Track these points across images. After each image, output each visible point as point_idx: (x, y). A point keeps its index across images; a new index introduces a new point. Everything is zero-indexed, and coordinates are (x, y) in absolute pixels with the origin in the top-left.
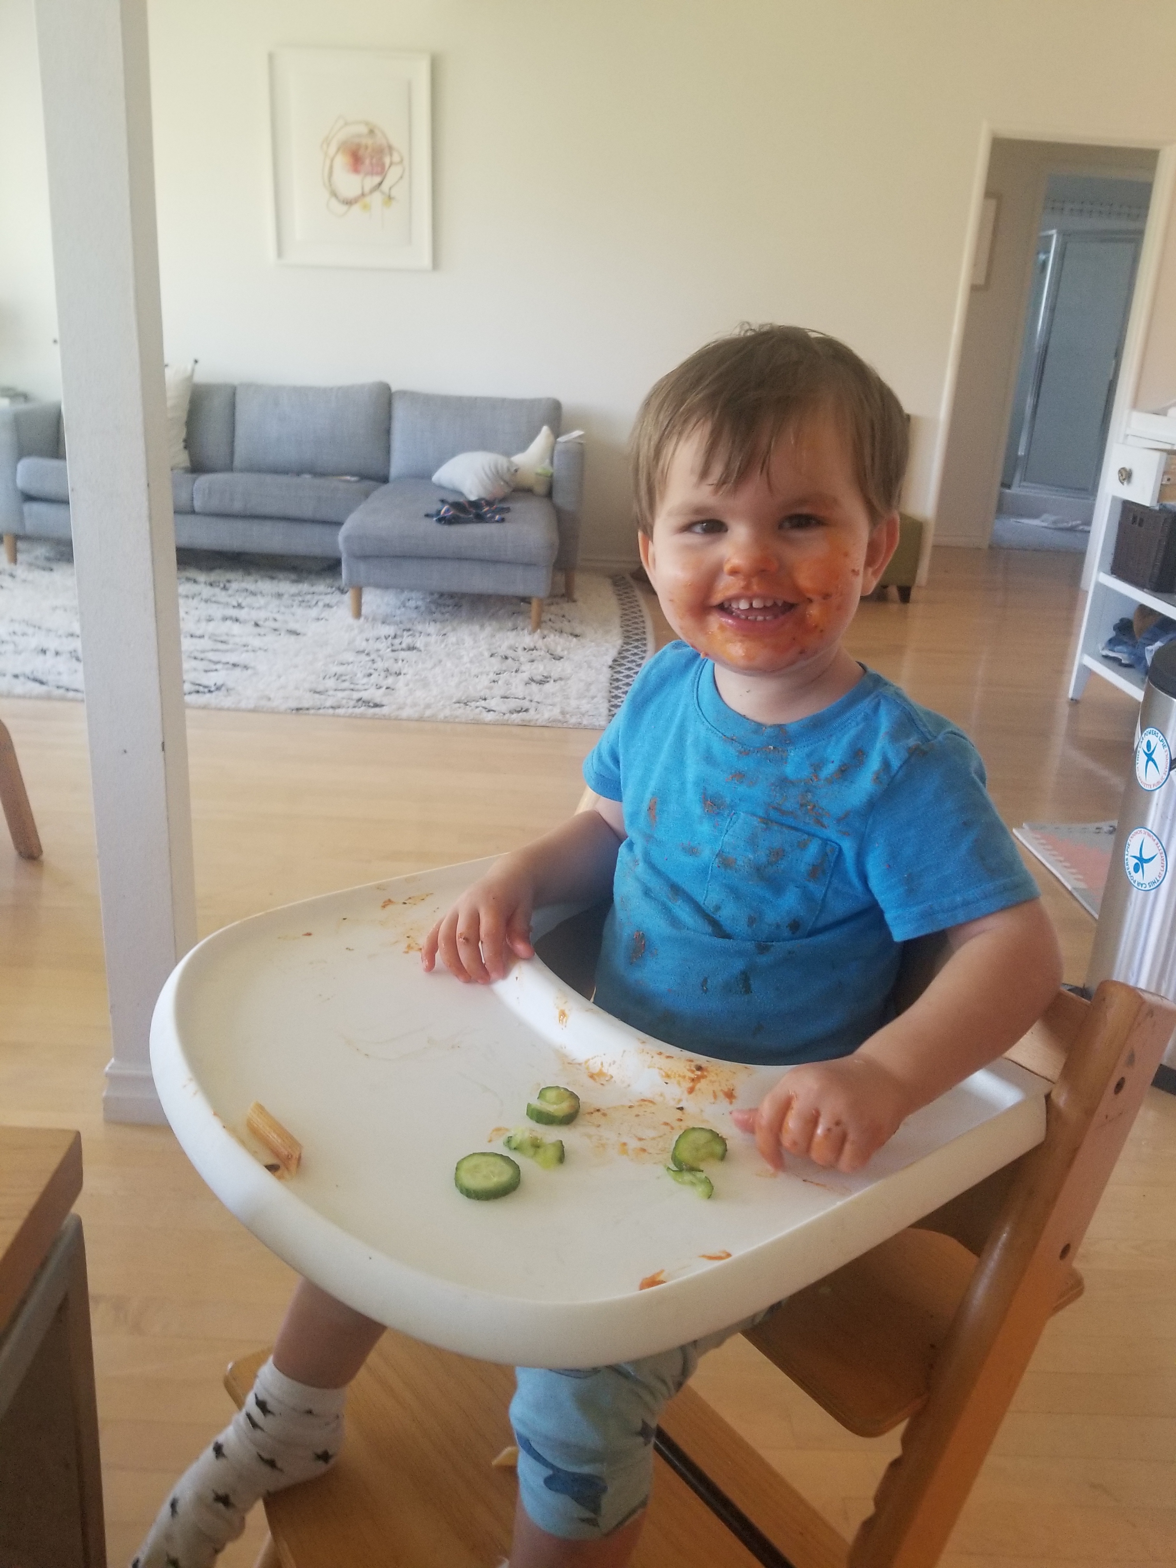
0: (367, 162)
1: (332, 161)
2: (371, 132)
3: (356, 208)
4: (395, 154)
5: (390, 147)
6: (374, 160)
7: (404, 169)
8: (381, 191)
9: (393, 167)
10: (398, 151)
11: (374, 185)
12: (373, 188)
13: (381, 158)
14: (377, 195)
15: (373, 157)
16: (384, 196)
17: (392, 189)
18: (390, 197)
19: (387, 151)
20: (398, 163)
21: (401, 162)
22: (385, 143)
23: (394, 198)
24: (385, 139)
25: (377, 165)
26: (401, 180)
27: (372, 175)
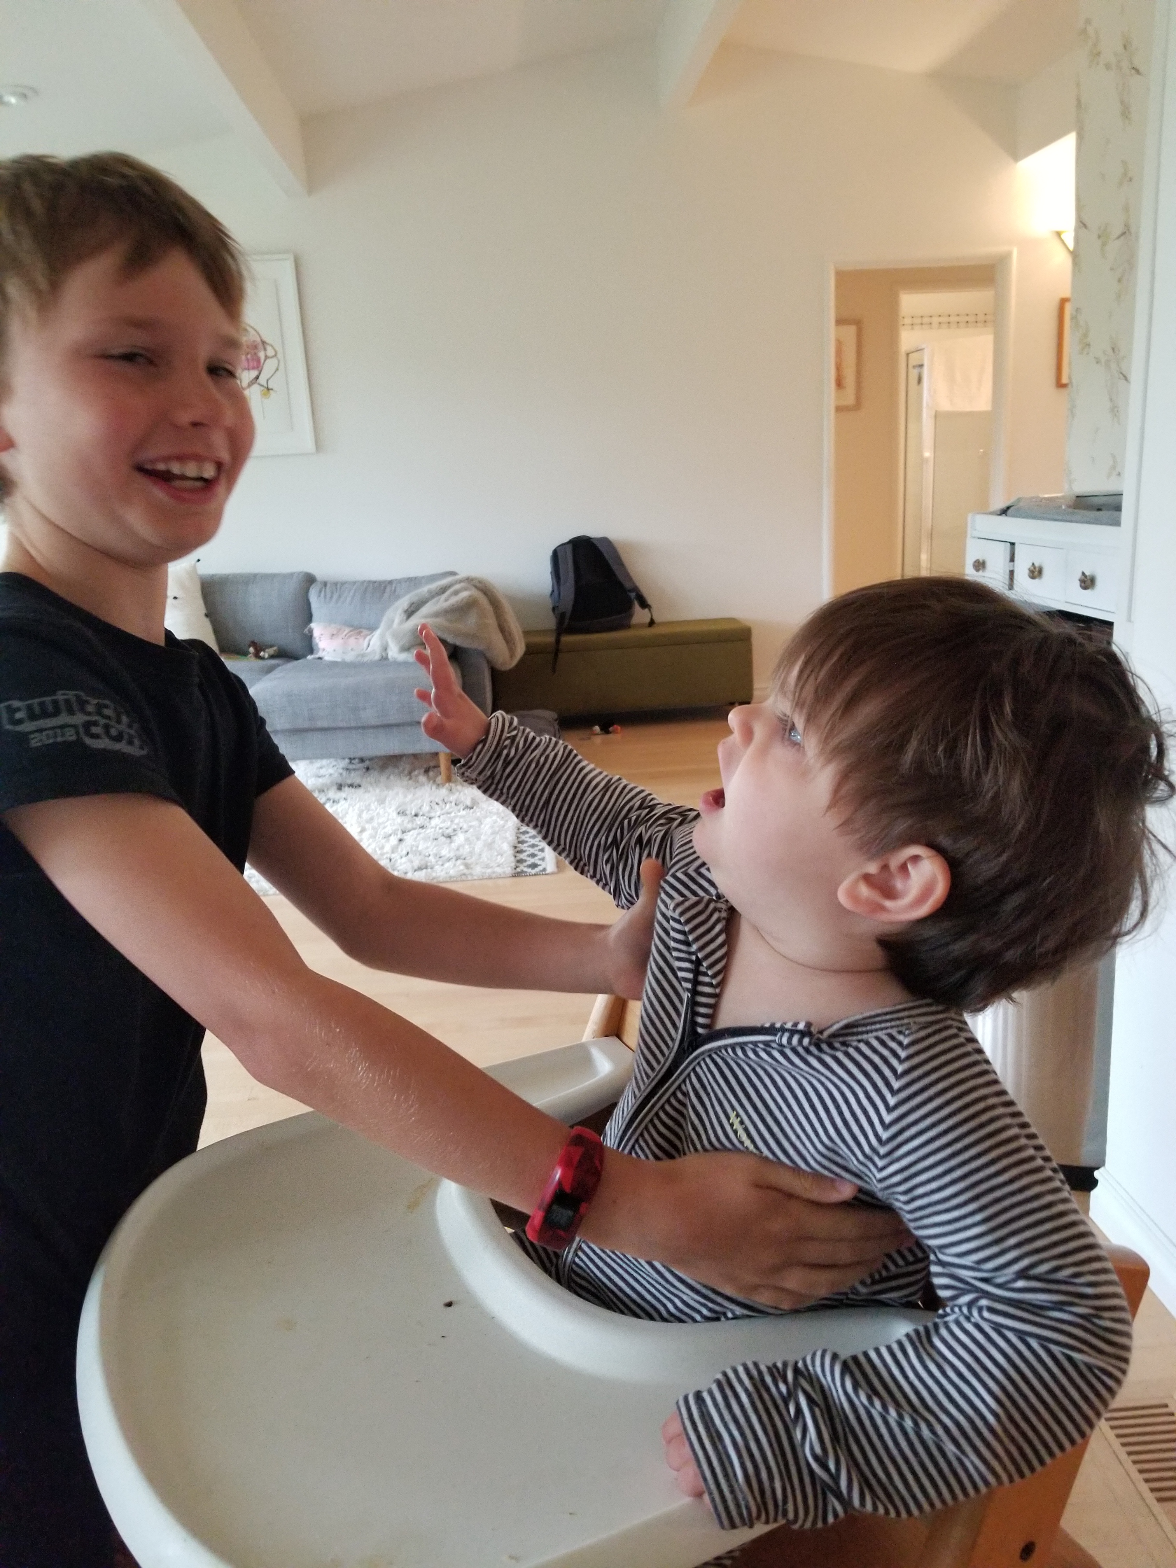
4: (269, 348)
5: (263, 342)
6: (249, 356)
7: (279, 361)
8: (259, 384)
9: (268, 361)
10: (272, 346)
11: (251, 379)
12: (251, 382)
13: (255, 354)
14: (255, 388)
15: (248, 354)
16: (262, 388)
17: (269, 381)
18: (268, 389)
19: (261, 346)
20: (272, 357)
21: (275, 355)
22: (258, 340)
23: (272, 389)
24: (258, 336)
25: (253, 360)
26: (277, 372)
27: (248, 369)
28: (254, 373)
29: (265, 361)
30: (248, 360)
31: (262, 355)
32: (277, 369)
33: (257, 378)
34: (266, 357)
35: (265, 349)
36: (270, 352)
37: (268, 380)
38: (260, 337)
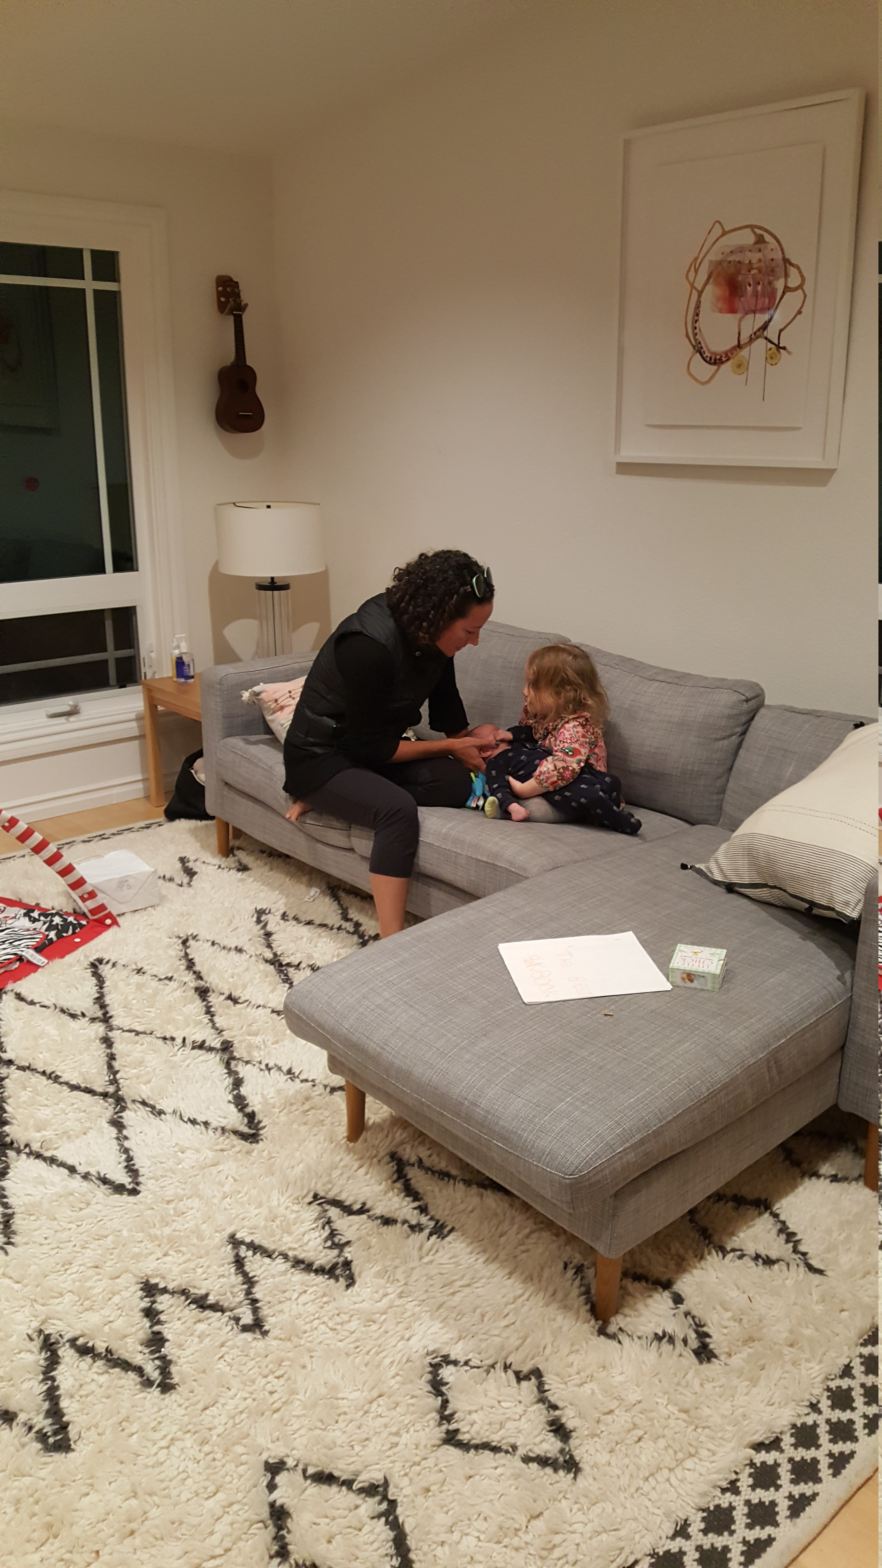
0: (749, 289)
1: (700, 293)
2: (760, 240)
3: (726, 367)
4: (793, 271)
5: (786, 261)
6: (759, 288)
7: (805, 296)
8: (766, 338)
9: (788, 295)
10: (798, 268)
11: (756, 329)
12: (755, 333)
13: (770, 283)
14: (760, 343)
15: (759, 284)
16: (770, 345)
17: (782, 333)
18: (778, 347)
19: (780, 271)
20: (796, 289)
21: (800, 287)
22: (778, 256)
23: (784, 348)
24: (780, 253)
25: (764, 295)
26: (799, 316)
27: (754, 312)
28: (761, 319)
29: (784, 293)
30: (755, 294)
31: (780, 285)
32: (799, 312)
33: (765, 327)
34: (787, 289)
35: (786, 276)
36: (794, 280)
37: (781, 331)
38: (783, 253)
